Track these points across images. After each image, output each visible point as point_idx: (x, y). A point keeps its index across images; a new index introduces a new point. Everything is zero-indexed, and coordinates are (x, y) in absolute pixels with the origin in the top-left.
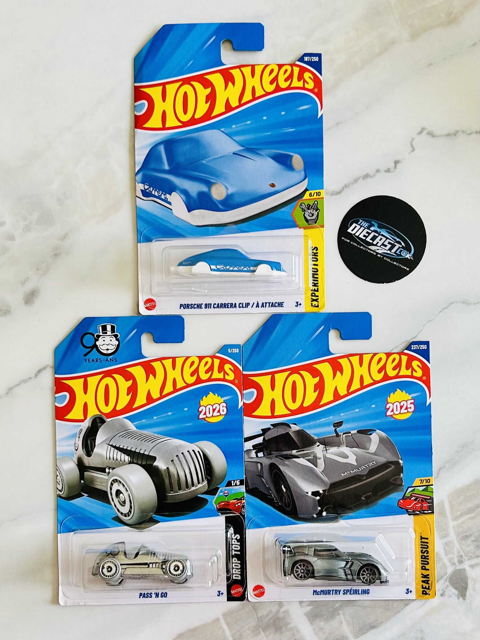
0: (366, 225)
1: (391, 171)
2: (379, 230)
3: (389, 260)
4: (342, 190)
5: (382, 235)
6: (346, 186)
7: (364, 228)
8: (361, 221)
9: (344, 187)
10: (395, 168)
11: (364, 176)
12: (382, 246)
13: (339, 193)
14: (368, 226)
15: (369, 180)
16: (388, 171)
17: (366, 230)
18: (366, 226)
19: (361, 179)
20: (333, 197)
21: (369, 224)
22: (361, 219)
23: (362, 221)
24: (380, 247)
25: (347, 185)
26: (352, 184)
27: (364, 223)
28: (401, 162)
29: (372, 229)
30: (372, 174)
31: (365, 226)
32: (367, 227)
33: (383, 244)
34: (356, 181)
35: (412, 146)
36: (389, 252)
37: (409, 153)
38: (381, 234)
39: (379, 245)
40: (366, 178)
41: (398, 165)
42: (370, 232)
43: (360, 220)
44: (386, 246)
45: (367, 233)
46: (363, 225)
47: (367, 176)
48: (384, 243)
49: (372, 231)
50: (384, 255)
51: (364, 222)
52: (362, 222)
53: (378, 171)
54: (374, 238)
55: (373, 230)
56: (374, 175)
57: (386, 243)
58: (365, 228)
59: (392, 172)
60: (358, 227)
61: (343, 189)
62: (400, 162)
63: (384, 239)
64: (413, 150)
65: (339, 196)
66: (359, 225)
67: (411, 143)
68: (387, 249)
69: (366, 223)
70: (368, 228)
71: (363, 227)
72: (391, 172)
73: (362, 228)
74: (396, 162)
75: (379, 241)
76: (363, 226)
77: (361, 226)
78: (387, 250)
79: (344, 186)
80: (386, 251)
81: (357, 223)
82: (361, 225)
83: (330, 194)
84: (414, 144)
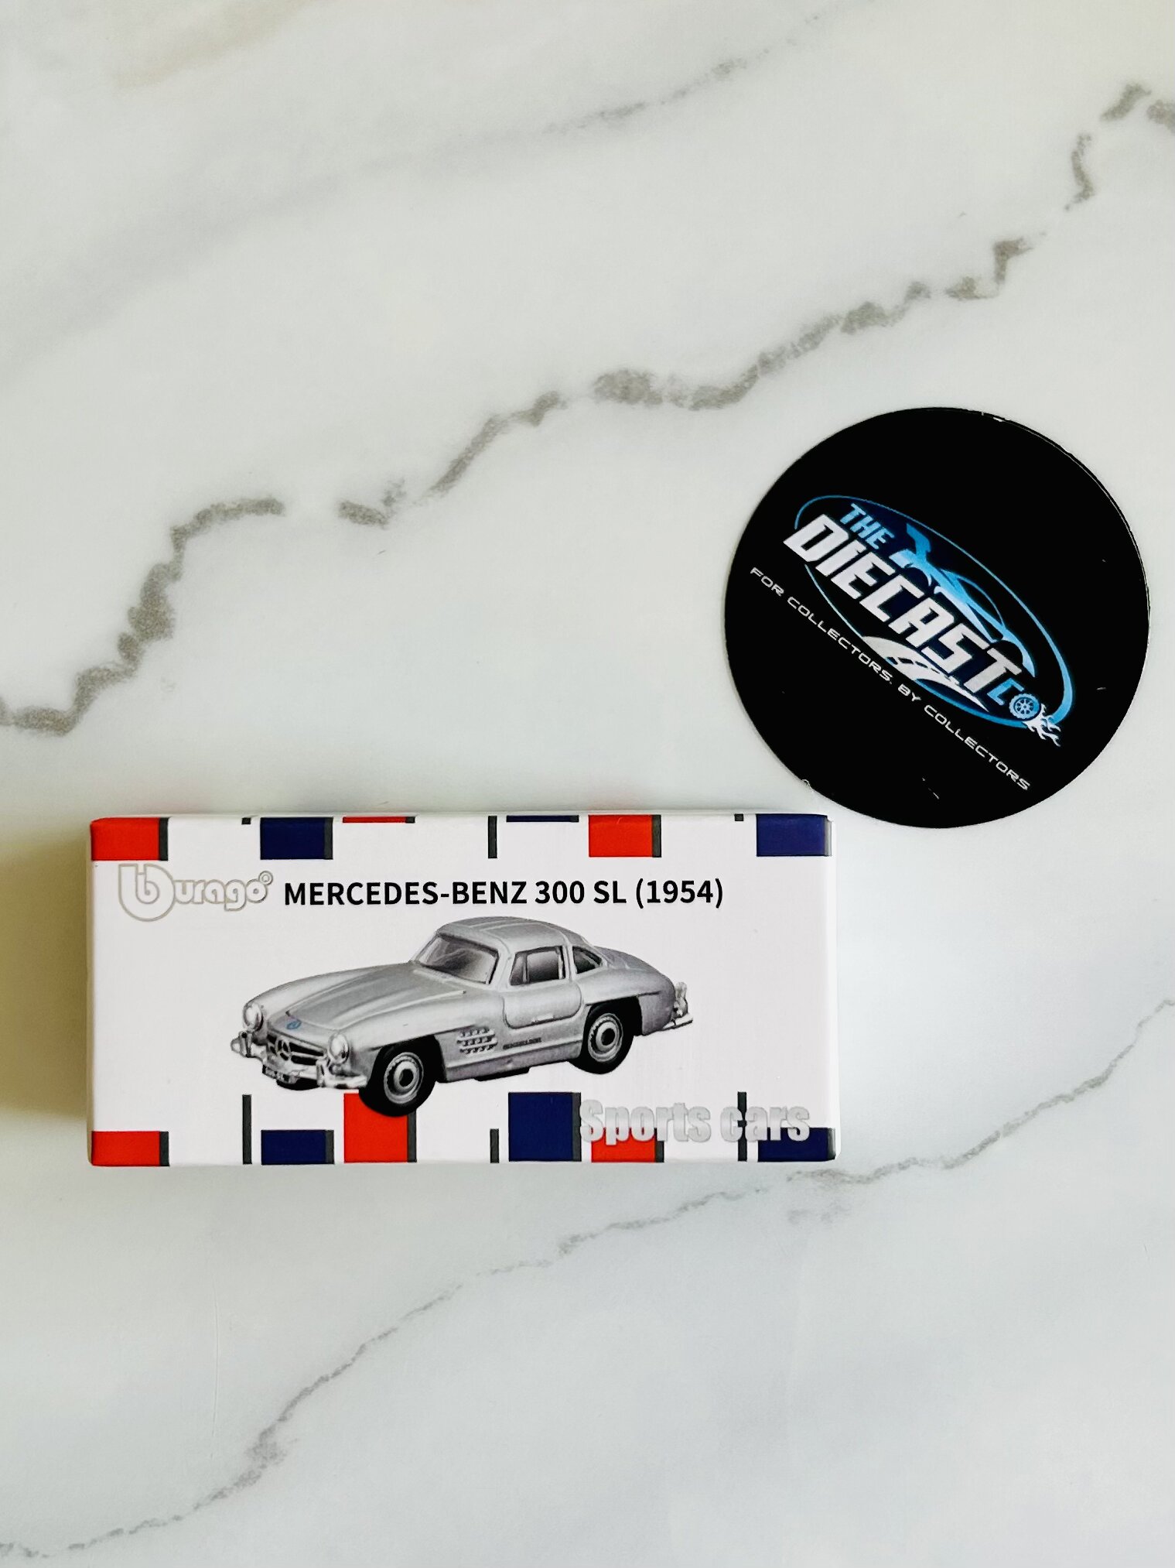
0: (879, 536)
1: (975, 292)
2: (930, 572)
3: (946, 723)
4: (746, 381)
5: (941, 600)
6: (767, 364)
7: (862, 548)
8: (858, 510)
9: (754, 369)
10: (1000, 276)
11: (851, 313)
12: (927, 651)
13: (730, 395)
14: (884, 541)
15: (874, 335)
16: (965, 290)
17: (872, 559)
18: (878, 542)
19: (835, 332)
20: (706, 415)
21: (892, 536)
22: (857, 503)
23: (864, 513)
24: (919, 650)
25: (771, 357)
26: (797, 354)
27: (869, 524)
28: (1030, 248)
29: (902, 558)
30: (887, 304)
31: (871, 541)
32: (876, 547)
33: (935, 643)
34: (813, 337)
35: (1080, 174)
36: (953, 683)
37: (1067, 208)
38: (937, 590)
39: (915, 639)
40: (863, 324)
41: (1014, 265)
42: (889, 570)
43: (853, 505)
44: (945, 652)
45: (875, 572)
46: (862, 529)
47: (864, 317)
48: (941, 639)
49: (899, 571)
50: (927, 691)
51: (869, 519)
52: (860, 518)
53: (917, 291)
54: (900, 604)
55: (903, 566)
56: (901, 312)
57: (950, 640)
58: (869, 549)
59: (985, 297)
60: (839, 535)
61: (752, 377)
62: (1019, 247)
63: (945, 618)
64: (1085, 189)
65: (730, 411)
66: (847, 527)
67: (1076, 156)
68: (949, 671)
69: (877, 525)
70: (885, 552)
71: (863, 541)
72: (977, 297)
73: (857, 547)
74: (1006, 251)
75: (919, 624)
76: (862, 535)
77: (853, 537)
78: (948, 675)
79: (754, 361)
80: (940, 679)
81: (836, 517)
82: (855, 528)
83: (689, 402)
84: (1093, 162)
